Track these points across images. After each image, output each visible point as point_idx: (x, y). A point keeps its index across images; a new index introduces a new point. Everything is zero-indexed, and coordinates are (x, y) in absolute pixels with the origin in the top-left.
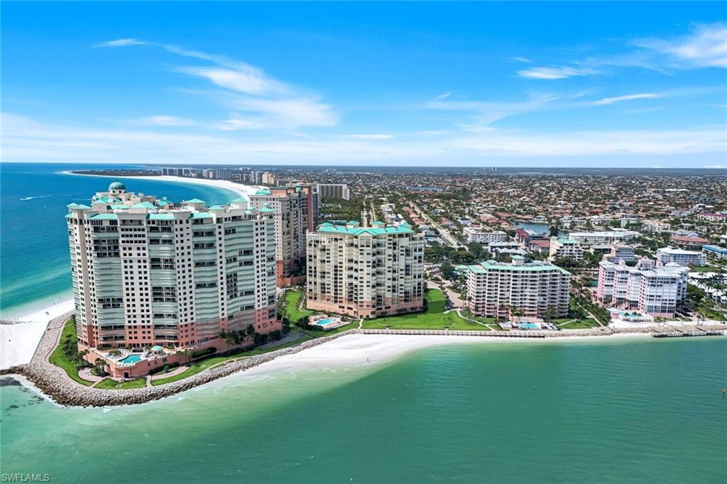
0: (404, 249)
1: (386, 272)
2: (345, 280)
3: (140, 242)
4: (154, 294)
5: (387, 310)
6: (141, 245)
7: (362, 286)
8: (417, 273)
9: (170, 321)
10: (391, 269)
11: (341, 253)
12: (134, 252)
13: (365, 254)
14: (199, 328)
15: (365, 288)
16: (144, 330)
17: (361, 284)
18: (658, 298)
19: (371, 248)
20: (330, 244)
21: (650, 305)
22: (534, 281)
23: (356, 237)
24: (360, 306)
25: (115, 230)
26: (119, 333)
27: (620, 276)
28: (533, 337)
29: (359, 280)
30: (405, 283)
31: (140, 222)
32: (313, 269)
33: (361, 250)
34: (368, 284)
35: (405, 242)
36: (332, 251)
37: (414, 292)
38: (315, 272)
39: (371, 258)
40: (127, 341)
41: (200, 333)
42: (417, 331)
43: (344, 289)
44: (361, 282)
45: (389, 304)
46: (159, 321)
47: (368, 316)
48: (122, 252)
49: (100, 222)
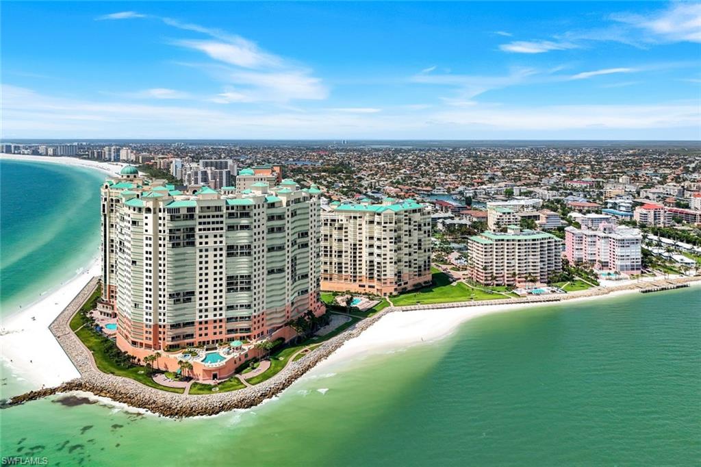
0: (417, 224)
1: (403, 247)
2: (365, 258)
3: (217, 229)
4: (228, 284)
5: (406, 286)
6: (219, 232)
7: (386, 263)
8: (427, 247)
9: (244, 312)
10: (407, 245)
11: (360, 231)
12: (211, 240)
13: (388, 230)
14: (268, 317)
15: (388, 265)
16: (215, 325)
17: (385, 261)
18: (627, 258)
19: (393, 225)
20: (347, 223)
21: (622, 264)
22: (535, 248)
23: (379, 214)
24: (384, 283)
25: (192, 217)
26: (188, 330)
27: (589, 239)
28: (547, 301)
29: (383, 257)
30: (419, 257)
31: (218, 208)
32: (329, 249)
33: (384, 227)
34: (391, 260)
35: (417, 217)
36: (351, 229)
37: (425, 266)
38: (331, 251)
39: (393, 235)
40: (197, 339)
41: (268, 323)
42: (450, 304)
43: (364, 267)
44: (385, 259)
45: (407, 279)
46: (232, 314)
47: (391, 293)
48: (198, 240)
49: (178, 210)
